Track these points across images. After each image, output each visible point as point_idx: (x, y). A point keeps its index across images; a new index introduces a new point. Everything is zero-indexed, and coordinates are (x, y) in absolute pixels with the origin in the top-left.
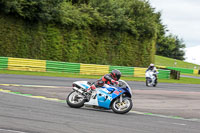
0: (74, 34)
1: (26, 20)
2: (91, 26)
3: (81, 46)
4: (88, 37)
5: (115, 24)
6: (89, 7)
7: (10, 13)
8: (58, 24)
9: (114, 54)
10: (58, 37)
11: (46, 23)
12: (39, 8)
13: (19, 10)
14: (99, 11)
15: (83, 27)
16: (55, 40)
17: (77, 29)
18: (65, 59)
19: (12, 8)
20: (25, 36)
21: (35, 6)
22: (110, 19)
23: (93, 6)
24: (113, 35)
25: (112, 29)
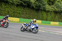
0: (49, 14)
1: (36, 9)
2: (54, 11)
3: (51, 17)
4: (53, 14)
5: (61, 11)
6: (53, 6)
7: (32, 8)
8: (45, 11)
9: (60, 19)
10: (45, 14)
11: (42, 10)
12: (40, 6)
13: (34, 7)
14: (56, 7)
15: (52, 12)
16: (44, 15)
17: (50, 12)
18: (47, 20)
19: (33, 6)
20: (36, 14)
21: (39, 6)
22: (59, 10)
23: (55, 6)
24: (60, 14)
25: (60, 12)
